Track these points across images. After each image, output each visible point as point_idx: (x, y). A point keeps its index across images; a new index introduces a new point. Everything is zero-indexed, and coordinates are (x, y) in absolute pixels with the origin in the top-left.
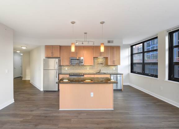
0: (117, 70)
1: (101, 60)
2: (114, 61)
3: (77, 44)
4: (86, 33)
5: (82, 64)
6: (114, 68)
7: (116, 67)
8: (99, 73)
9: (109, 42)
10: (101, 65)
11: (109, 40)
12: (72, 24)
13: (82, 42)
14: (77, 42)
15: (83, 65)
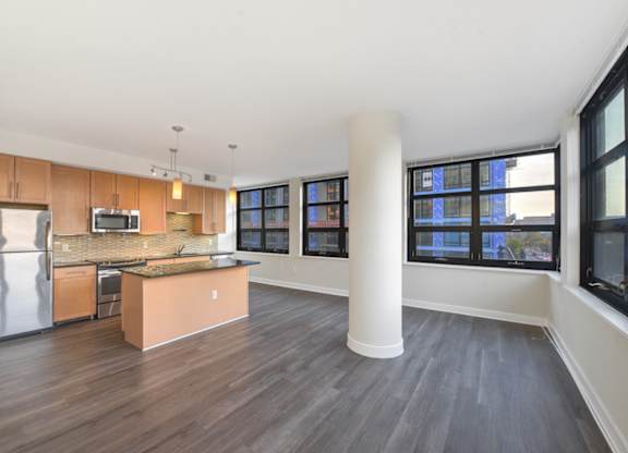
0: (215, 244)
1: (180, 220)
2: (213, 224)
3: (154, 174)
4: (175, 151)
5: (133, 231)
6: (210, 241)
7: (215, 237)
8: (178, 255)
9: (207, 178)
10: (182, 234)
11: (208, 173)
12: (175, 132)
13: (163, 172)
14: (152, 171)
15: (137, 234)
